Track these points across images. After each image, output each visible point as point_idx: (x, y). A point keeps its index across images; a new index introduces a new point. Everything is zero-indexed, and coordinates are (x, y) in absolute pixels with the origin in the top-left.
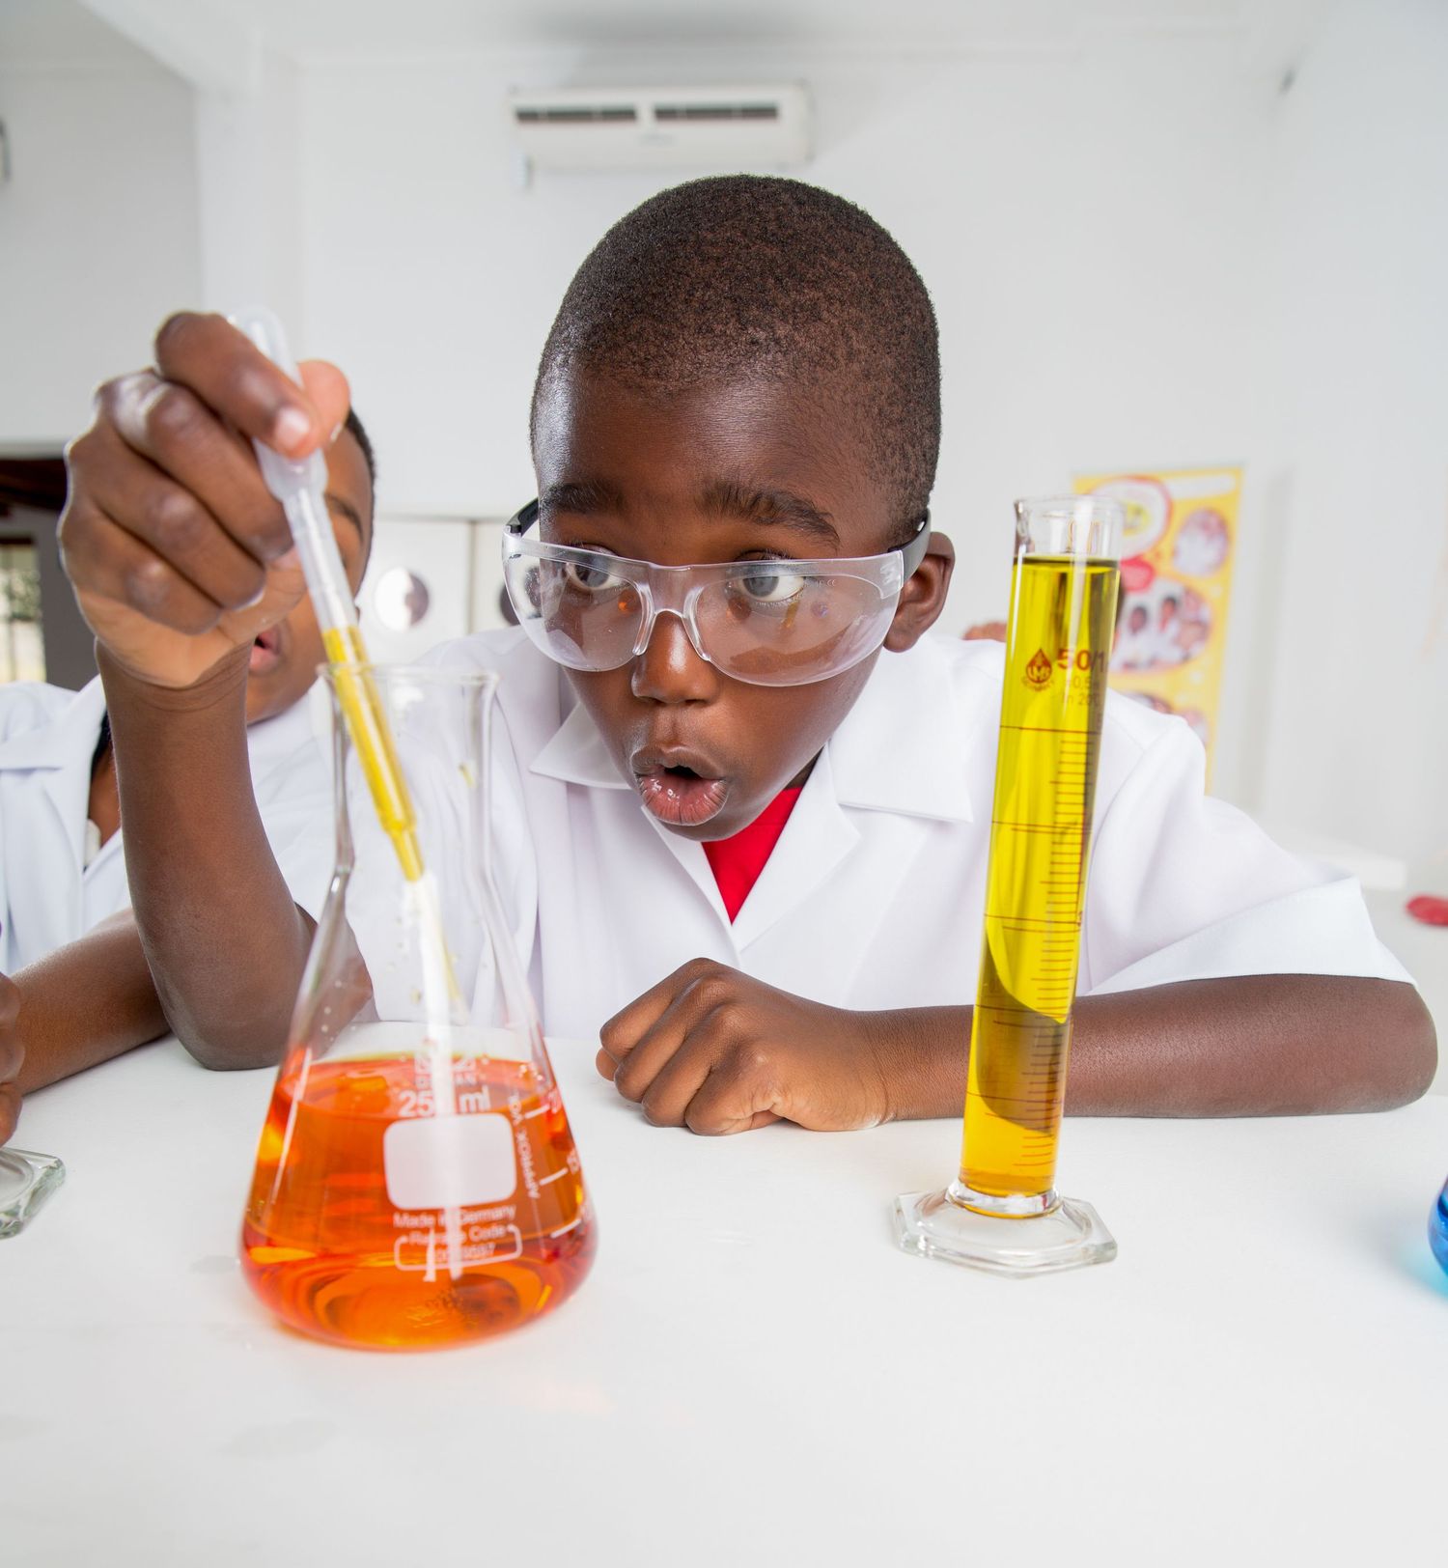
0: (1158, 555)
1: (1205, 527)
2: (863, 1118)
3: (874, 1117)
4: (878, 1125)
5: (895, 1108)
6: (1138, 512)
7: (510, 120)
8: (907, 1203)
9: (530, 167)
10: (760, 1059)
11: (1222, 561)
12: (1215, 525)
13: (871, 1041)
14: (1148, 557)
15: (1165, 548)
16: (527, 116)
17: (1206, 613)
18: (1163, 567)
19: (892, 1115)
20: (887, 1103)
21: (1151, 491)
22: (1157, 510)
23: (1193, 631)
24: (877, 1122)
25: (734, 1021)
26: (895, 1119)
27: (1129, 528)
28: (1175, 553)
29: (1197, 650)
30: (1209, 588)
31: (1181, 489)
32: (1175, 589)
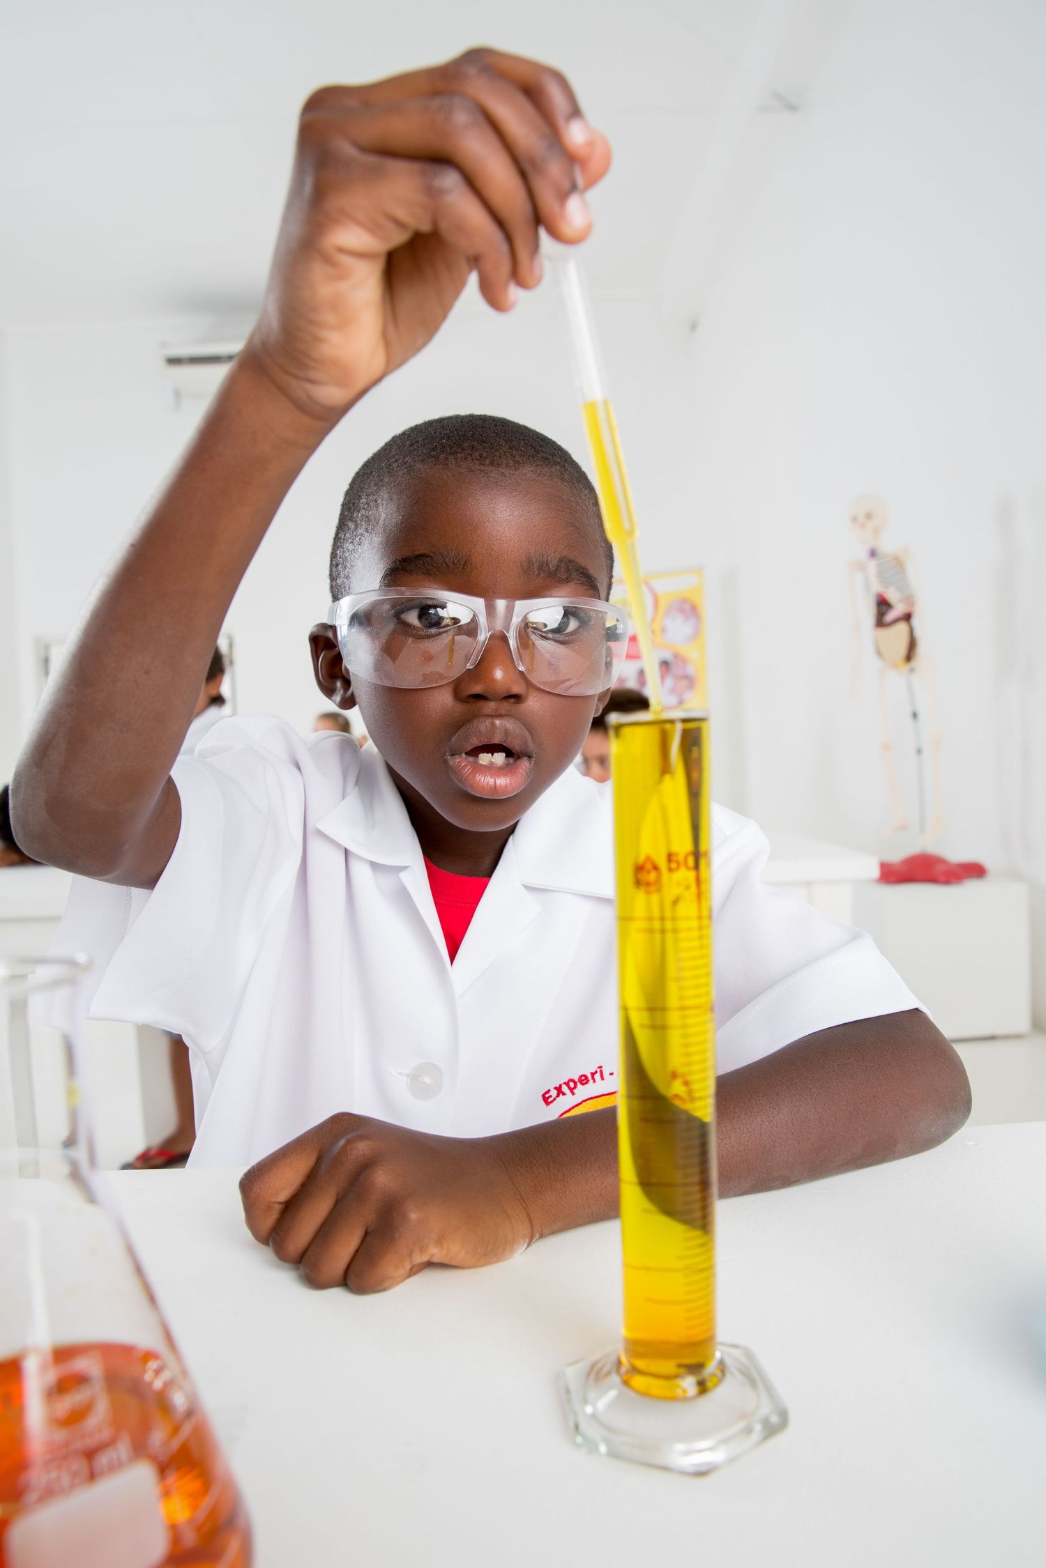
1: (682, 611)
2: (512, 1246)
3: (522, 1242)
4: (526, 1248)
5: (539, 1229)
7: (162, 364)
8: (573, 1374)
9: (178, 394)
10: (414, 1216)
11: (697, 634)
12: (689, 609)
13: (507, 1170)
15: (657, 627)
16: (174, 361)
17: (690, 670)
18: (657, 640)
19: (537, 1236)
20: (532, 1228)
23: (684, 683)
24: (525, 1246)
25: (383, 1179)
26: (542, 1236)
28: (664, 630)
29: (688, 696)
30: (691, 652)
31: (662, 586)
32: (667, 655)
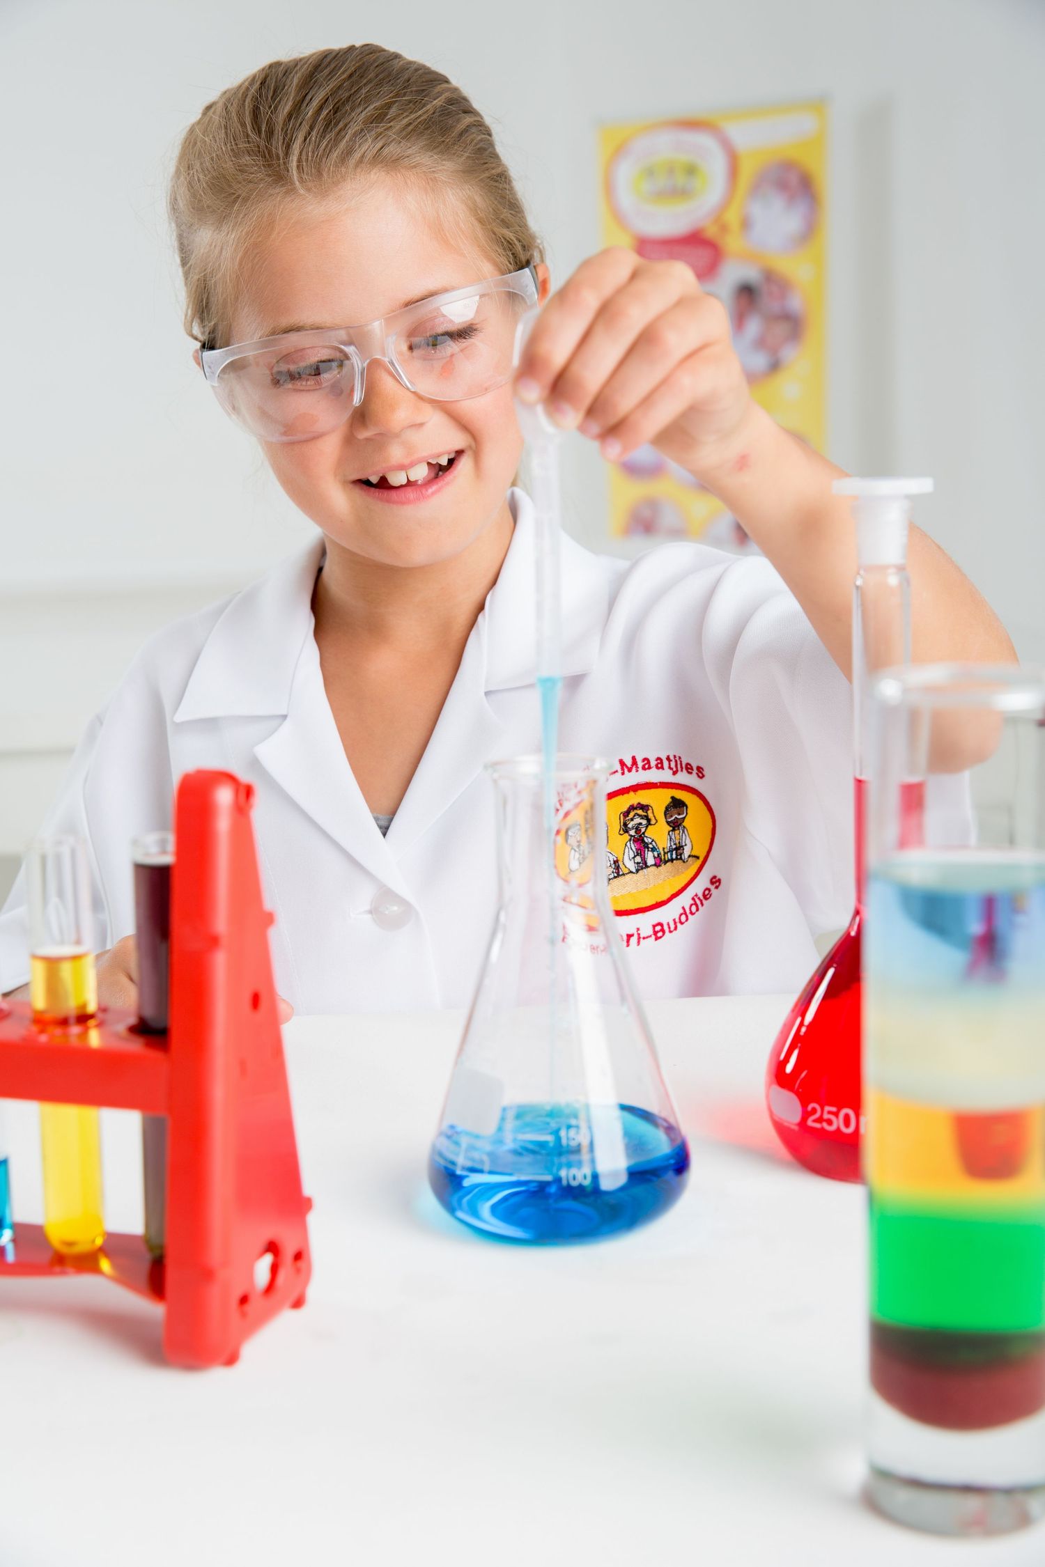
0: (724, 228)
1: (782, 186)
6: (691, 170)
11: (810, 232)
12: (797, 183)
14: (711, 232)
15: (732, 217)
17: (795, 303)
18: (733, 243)
21: (705, 141)
22: (716, 166)
23: (781, 329)
27: (678, 193)
28: (746, 224)
29: (789, 354)
30: (796, 269)
31: (745, 136)
32: (750, 273)
